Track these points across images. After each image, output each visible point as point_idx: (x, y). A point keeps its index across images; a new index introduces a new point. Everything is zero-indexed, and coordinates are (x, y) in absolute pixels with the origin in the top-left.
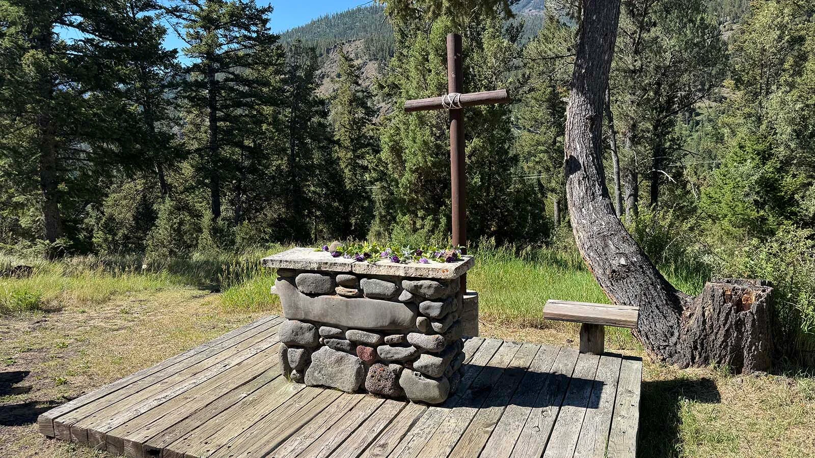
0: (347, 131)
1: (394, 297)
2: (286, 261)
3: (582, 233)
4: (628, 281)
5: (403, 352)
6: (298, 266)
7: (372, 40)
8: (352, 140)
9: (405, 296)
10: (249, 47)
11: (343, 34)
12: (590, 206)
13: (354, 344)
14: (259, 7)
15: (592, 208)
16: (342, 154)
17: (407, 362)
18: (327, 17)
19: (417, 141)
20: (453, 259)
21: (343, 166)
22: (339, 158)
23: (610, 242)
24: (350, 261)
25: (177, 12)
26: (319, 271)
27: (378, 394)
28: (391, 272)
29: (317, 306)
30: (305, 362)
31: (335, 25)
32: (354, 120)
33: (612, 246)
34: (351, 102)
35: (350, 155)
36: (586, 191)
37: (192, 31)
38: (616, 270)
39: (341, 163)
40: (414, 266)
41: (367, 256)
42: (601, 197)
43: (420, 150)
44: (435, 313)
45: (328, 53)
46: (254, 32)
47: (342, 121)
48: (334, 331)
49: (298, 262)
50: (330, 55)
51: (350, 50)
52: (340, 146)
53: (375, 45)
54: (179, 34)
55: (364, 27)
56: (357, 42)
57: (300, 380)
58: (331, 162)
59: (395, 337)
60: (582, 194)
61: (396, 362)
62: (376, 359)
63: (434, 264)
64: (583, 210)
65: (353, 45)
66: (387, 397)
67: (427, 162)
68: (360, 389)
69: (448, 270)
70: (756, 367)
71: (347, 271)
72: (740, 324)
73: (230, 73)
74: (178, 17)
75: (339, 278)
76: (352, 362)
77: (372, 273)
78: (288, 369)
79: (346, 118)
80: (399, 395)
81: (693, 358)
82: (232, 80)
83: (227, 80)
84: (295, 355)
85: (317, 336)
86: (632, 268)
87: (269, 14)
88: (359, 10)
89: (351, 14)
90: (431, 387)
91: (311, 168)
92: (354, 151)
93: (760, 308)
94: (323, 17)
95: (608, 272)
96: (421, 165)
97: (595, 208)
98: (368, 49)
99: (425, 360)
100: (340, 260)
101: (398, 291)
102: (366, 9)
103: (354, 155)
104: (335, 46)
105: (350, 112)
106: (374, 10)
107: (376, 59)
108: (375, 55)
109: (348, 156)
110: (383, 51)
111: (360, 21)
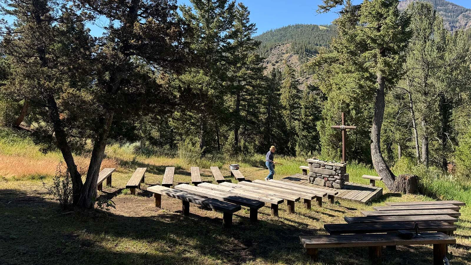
0: (287, 101)
1: (332, 169)
2: (310, 161)
3: (374, 161)
4: (383, 172)
5: (333, 179)
6: (313, 162)
7: (296, 43)
8: (290, 105)
9: (334, 169)
11: (280, 40)
13: (324, 177)
15: (376, 155)
17: (334, 181)
18: (271, 31)
20: (343, 163)
21: (285, 118)
24: (323, 162)
26: (317, 163)
27: (328, 187)
28: (332, 165)
29: (317, 170)
30: (314, 180)
31: (275, 35)
38: (380, 170)
39: (284, 116)
40: (335, 164)
41: (326, 161)
44: (339, 172)
45: (271, 50)
47: (285, 96)
48: (320, 175)
50: (272, 51)
51: (283, 48)
53: (297, 46)
55: (292, 36)
56: (288, 45)
57: (313, 184)
59: (332, 176)
61: (332, 181)
62: (328, 180)
63: (339, 164)
64: (374, 156)
65: (285, 46)
66: (330, 187)
68: (325, 186)
69: (342, 165)
70: (409, 193)
71: (323, 164)
72: (405, 183)
75: (321, 165)
76: (323, 181)
77: (327, 165)
78: (310, 181)
79: (287, 94)
80: (332, 187)
81: (396, 190)
84: (312, 179)
85: (316, 175)
86: (384, 170)
88: (289, 27)
89: (285, 29)
90: (339, 186)
93: (409, 180)
94: (269, 30)
98: (293, 48)
99: (337, 181)
100: (321, 161)
101: (333, 168)
102: (293, 26)
103: (290, 112)
104: (275, 47)
105: (290, 92)
106: (297, 27)
107: (298, 53)
108: (297, 51)
109: (287, 113)
110: (302, 49)
111: (290, 33)
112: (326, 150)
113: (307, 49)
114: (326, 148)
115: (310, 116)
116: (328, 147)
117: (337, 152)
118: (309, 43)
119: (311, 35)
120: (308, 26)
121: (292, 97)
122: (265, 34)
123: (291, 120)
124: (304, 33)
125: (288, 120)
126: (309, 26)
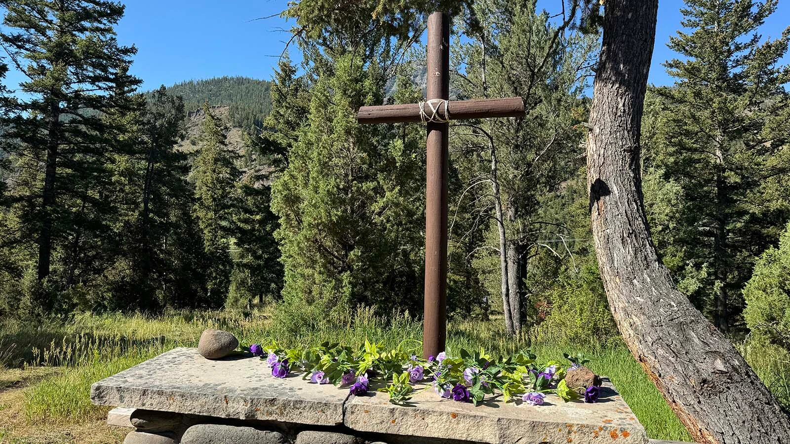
0: (209, 190)
2: (160, 393)
3: (639, 318)
4: (730, 398)
7: (237, 108)
8: (214, 200)
10: (104, 88)
12: (646, 276)
14: (120, 46)
15: (649, 280)
16: (201, 214)
18: (191, 83)
19: (320, 191)
21: (202, 227)
22: (198, 218)
23: (693, 334)
24: (336, 392)
25: (20, 41)
28: (459, 432)
31: (199, 91)
32: (217, 179)
33: (696, 340)
34: (216, 160)
35: (211, 214)
36: (635, 254)
37: (35, 65)
38: (710, 379)
39: (200, 223)
42: (657, 263)
43: (323, 201)
45: (190, 116)
46: (112, 74)
47: (204, 180)
49: (193, 397)
50: (192, 118)
52: (202, 204)
53: (240, 113)
54: (18, 65)
55: (230, 96)
56: (222, 109)
58: (190, 221)
60: (629, 257)
64: (635, 281)
65: (217, 111)
67: (331, 217)
69: (627, 431)
71: (332, 423)
73: (77, 115)
74: (19, 47)
75: (305, 438)
77: (403, 432)
79: (209, 176)
82: (80, 122)
83: (73, 121)
86: (736, 377)
87: (132, 55)
88: (225, 79)
89: (218, 82)
91: (166, 227)
92: (216, 212)
94: (187, 81)
95: (693, 382)
96: (324, 220)
97: (652, 279)
98: (233, 116)
102: (233, 79)
103: (215, 215)
104: (198, 111)
105: (214, 171)
106: (240, 81)
107: (241, 126)
108: (239, 123)
109: (209, 216)
110: (248, 119)
111: (226, 90)
112: (300, 282)
113: (258, 121)
114: (303, 276)
115: (257, 214)
116: (309, 271)
117: (338, 286)
118: (261, 112)
119: (264, 99)
120: (258, 83)
121: (221, 182)
122: (178, 86)
123: (216, 232)
124: (252, 94)
125: (209, 232)
126: (260, 82)
